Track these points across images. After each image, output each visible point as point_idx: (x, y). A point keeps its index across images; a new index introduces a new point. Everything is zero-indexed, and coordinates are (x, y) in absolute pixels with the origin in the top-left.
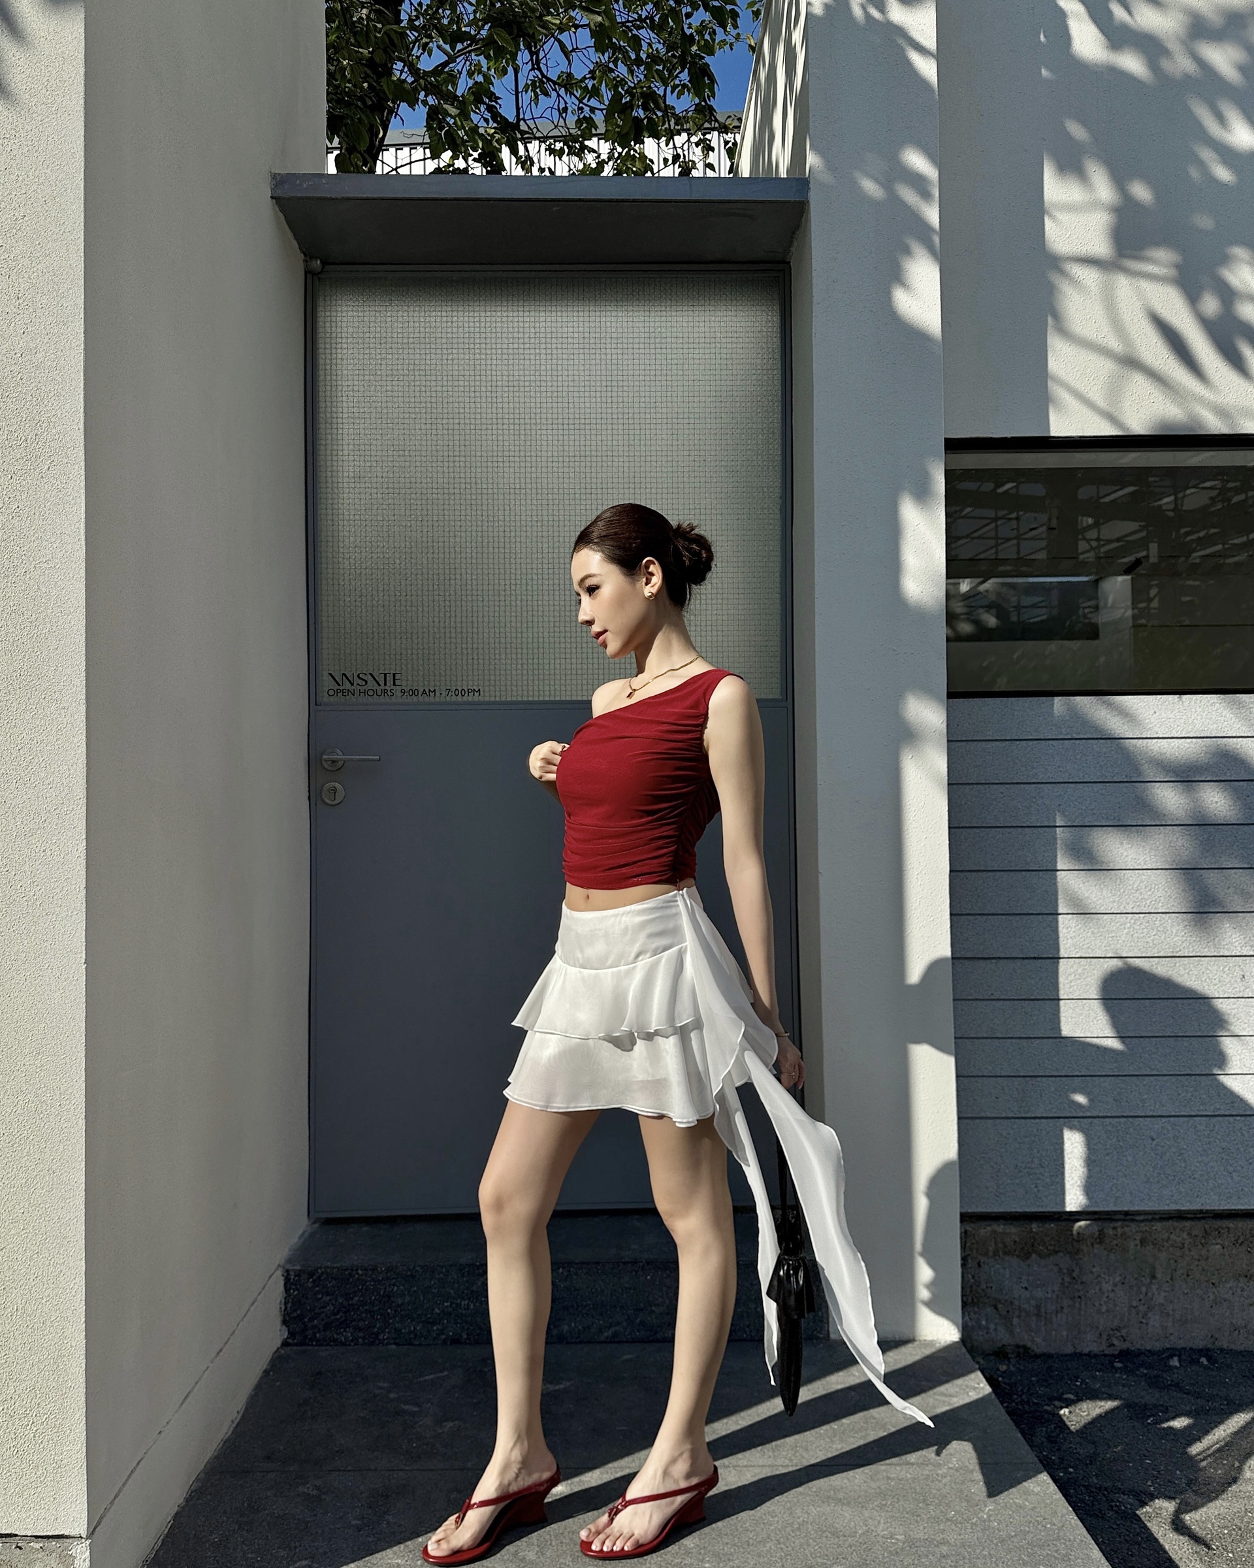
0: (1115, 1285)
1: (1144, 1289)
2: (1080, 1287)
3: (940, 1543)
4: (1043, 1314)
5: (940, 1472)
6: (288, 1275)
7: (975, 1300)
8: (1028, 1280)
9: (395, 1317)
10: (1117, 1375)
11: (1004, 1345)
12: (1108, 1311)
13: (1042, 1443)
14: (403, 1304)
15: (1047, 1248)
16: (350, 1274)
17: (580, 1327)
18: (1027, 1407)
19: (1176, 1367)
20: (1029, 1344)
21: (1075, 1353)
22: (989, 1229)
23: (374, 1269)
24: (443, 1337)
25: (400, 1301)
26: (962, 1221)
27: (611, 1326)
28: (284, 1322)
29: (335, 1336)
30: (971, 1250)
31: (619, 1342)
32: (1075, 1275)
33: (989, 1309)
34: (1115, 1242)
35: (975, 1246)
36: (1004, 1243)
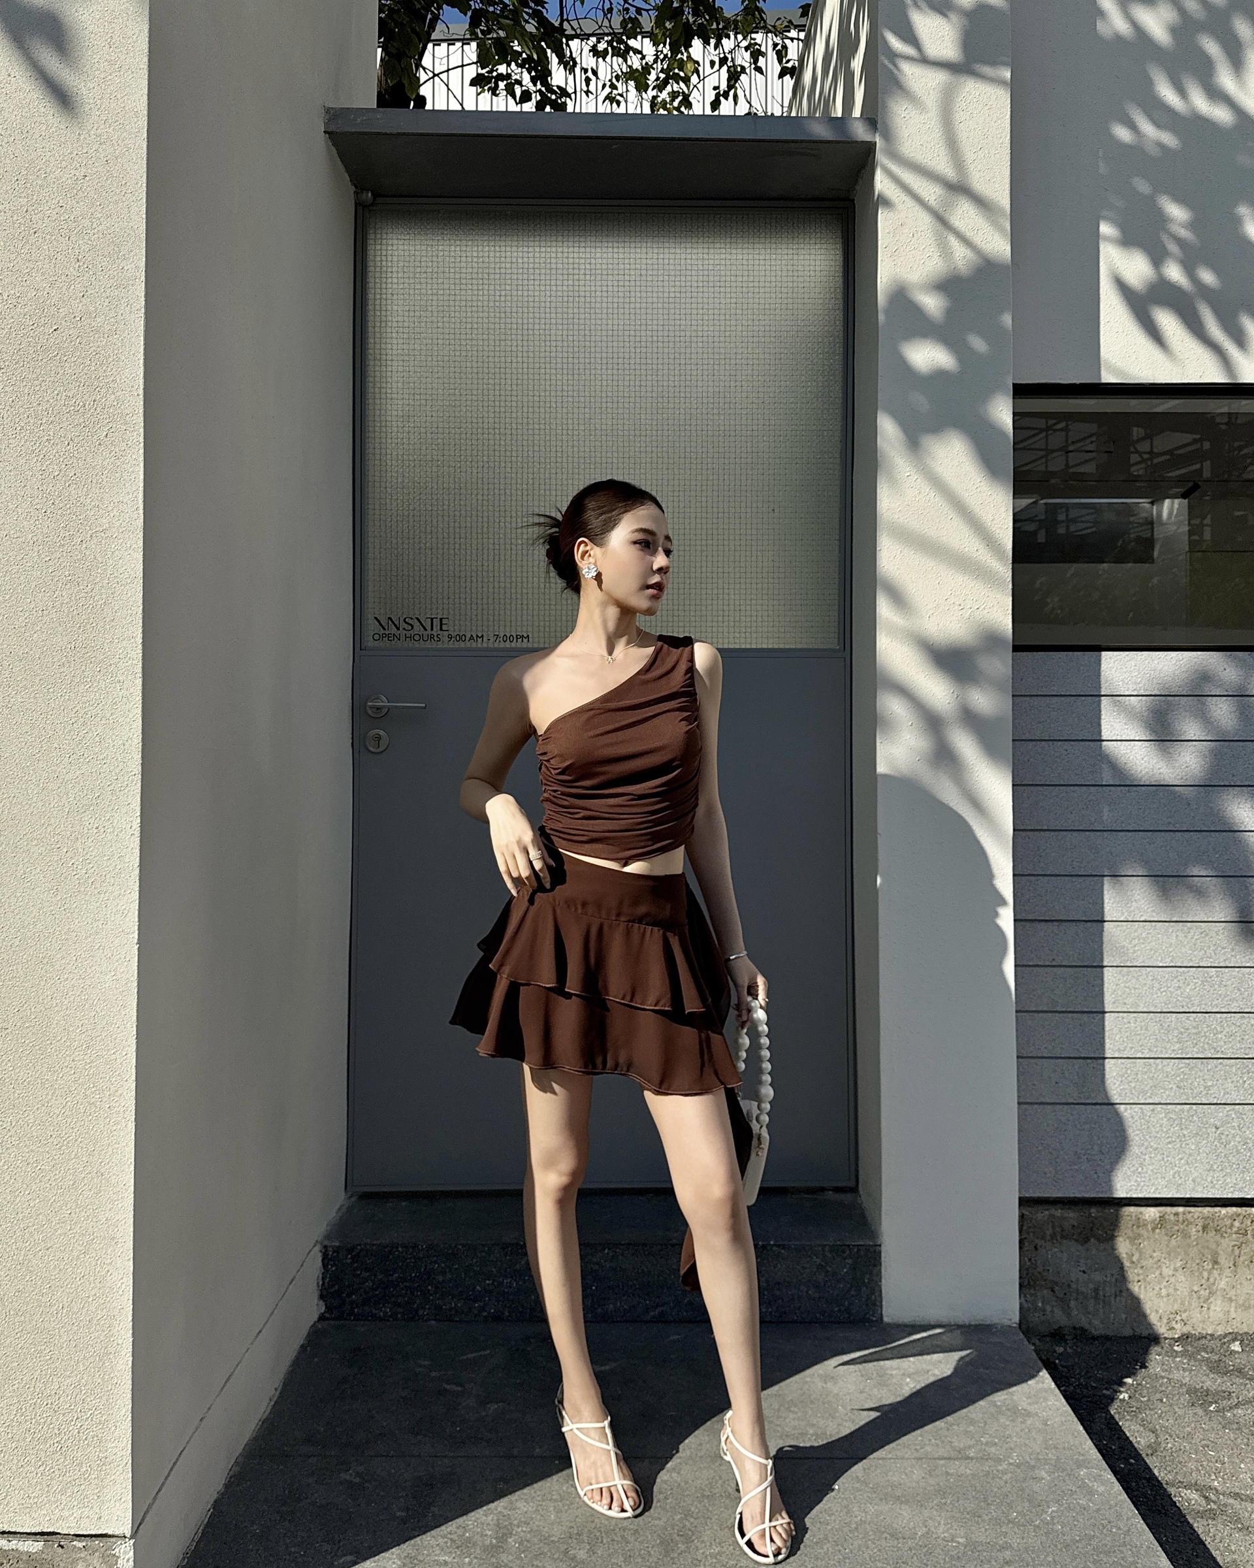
0: (1176, 1270)
1: (1205, 1274)
2: (1141, 1272)
3: (1003, 1548)
4: (1102, 1298)
5: (1000, 1468)
6: (326, 1251)
7: (1032, 1283)
8: (1086, 1264)
9: (435, 1293)
10: (1178, 1359)
11: (1060, 1327)
12: (1168, 1295)
13: (1102, 1430)
14: (443, 1281)
15: (1106, 1233)
16: (390, 1252)
17: (626, 1307)
18: (1085, 1391)
19: (1238, 1352)
20: (1087, 1326)
21: (1134, 1336)
22: (1047, 1212)
23: (415, 1246)
24: (485, 1314)
25: (440, 1278)
26: (1020, 1205)
27: (657, 1306)
28: (322, 1297)
29: (374, 1311)
30: (1028, 1233)
31: (666, 1322)
32: (1135, 1259)
33: (1045, 1292)
34: (1176, 1228)
35: (1031, 1230)
36: (1061, 1227)
